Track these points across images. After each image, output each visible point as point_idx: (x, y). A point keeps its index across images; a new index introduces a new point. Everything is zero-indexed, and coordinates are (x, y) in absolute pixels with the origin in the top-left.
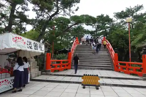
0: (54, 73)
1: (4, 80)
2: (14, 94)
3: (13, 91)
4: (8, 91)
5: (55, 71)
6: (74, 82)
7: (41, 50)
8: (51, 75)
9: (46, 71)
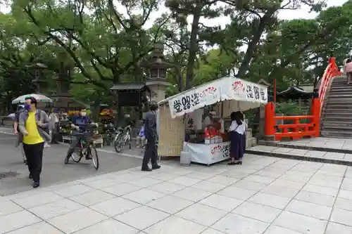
0: (284, 143)
1: (217, 145)
2: (232, 166)
3: (230, 162)
4: (221, 162)
5: (283, 139)
6: (333, 162)
7: (263, 99)
8: (276, 145)
9: (265, 138)
